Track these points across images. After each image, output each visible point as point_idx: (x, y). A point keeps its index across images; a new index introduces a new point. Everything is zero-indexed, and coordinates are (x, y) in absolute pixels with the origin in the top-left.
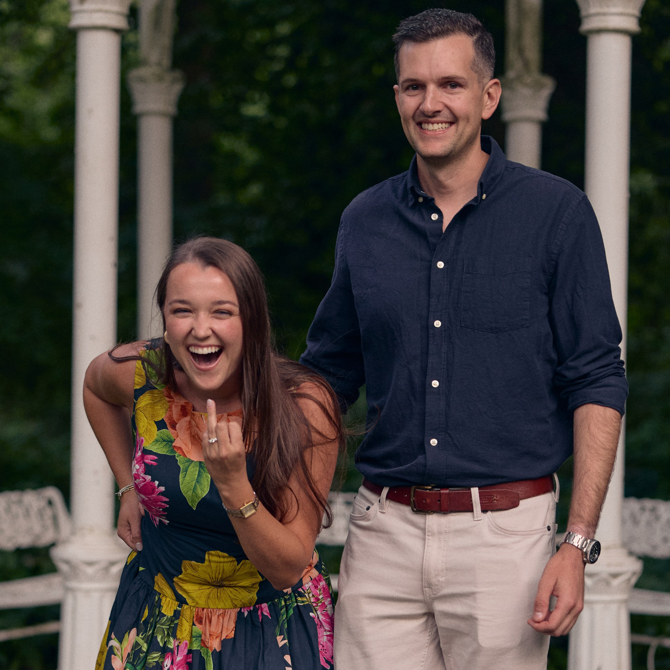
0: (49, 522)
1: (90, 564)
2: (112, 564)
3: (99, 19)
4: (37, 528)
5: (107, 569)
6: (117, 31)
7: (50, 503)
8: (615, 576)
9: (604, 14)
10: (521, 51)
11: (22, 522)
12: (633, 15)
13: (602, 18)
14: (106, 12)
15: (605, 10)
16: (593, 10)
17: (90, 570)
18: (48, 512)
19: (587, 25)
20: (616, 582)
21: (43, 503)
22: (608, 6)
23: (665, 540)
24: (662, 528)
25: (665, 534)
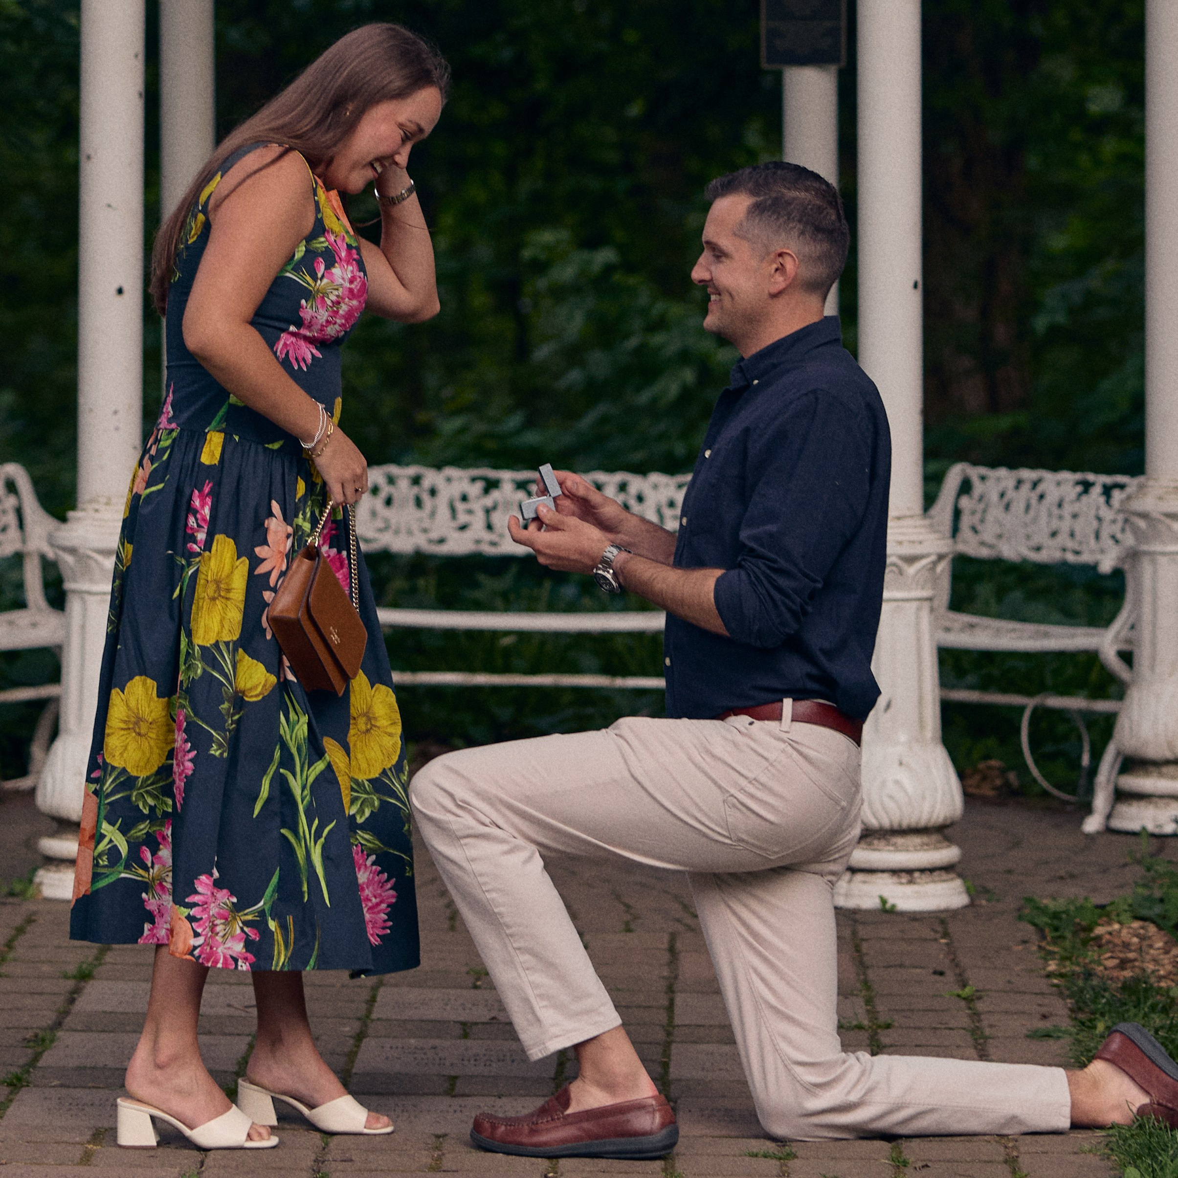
0: (11, 519)
7: (11, 487)
23: (1054, 534)
24: (1050, 515)
25: (1055, 524)
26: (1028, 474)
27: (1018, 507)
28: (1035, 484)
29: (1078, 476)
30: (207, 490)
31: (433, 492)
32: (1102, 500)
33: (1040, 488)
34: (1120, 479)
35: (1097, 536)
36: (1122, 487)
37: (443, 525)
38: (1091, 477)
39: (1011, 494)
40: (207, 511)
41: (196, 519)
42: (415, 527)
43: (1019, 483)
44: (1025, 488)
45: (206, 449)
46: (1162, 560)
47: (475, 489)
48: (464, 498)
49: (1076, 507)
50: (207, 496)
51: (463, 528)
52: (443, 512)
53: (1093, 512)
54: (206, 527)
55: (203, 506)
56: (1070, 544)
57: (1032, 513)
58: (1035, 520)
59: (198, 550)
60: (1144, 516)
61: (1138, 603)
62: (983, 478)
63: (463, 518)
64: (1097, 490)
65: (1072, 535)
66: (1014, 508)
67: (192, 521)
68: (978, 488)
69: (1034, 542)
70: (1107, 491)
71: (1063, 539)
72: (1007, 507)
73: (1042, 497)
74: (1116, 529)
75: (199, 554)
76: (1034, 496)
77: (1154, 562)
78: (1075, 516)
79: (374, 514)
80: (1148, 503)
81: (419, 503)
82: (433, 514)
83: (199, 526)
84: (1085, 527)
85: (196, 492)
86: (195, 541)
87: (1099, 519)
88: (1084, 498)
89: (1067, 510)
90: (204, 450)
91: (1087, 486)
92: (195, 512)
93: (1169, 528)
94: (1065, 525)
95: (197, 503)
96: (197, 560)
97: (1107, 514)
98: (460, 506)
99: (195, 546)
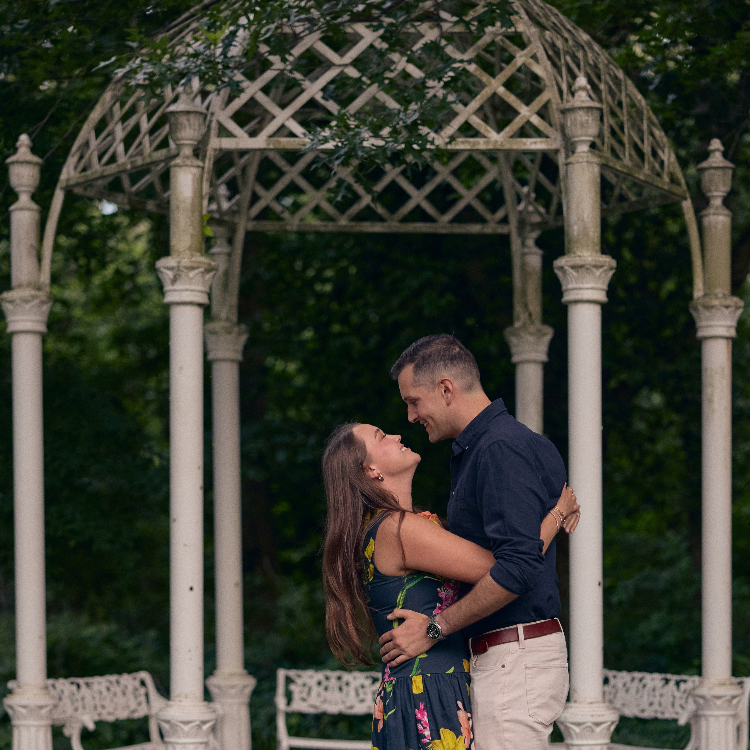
0: (143, 699)
1: (186, 723)
2: (204, 722)
3: (187, 297)
4: (133, 705)
5: (199, 727)
6: (200, 305)
7: (143, 683)
8: (598, 724)
9: (580, 289)
10: (526, 306)
11: (121, 700)
12: (602, 290)
13: (578, 291)
14: (192, 291)
15: (580, 285)
16: (571, 286)
17: (186, 728)
18: (142, 691)
19: (567, 297)
20: (598, 730)
21: (137, 683)
22: (582, 283)
23: (651, 704)
24: (649, 695)
25: (652, 699)
26: (637, 675)
27: (633, 691)
28: (641, 680)
29: (662, 676)
30: (422, 707)
31: (347, 684)
32: (675, 688)
33: (644, 681)
34: (684, 677)
35: (673, 705)
36: (685, 681)
37: (352, 700)
38: (669, 676)
39: (629, 685)
40: (426, 719)
41: (422, 725)
42: (339, 701)
43: (633, 679)
44: (636, 682)
45: (414, 686)
46: (711, 719)
47: (368, 682)
48: (363, 687)
49: (662, 691)
50: (423, 710)
51: (362, 701)
52: (352, 694)
53: (670, 694)
54: (428, 727)
55: (423, 717)
56: (659, 709)
57: (640, 694)
58: (642, 697)
59: (428, 741)
60: (703, 697)
61: (699, 739)
62: (615, 677)
63: (362, 696)
64: (672, 684)
65: (660, 704)
66: (630, 691)
67: (420, 726)
68: (612, 681)
69: (641, 708)
70: (678, 683)
71: (656, 707)
72: (627, 691)
73: (644, 686)
74: (683, 702)
75: (430, 743)
76: (641, 686)
77: (707, 720)
78: (662, 695)
79: (319, 695)
80: (704, 691)
81: (341, 689)
82: (347, 694)
83: (424, 728)
84: (667, 700)
85: (417, 710)
86: (425, 737)
87: (674, 697)
88: (666, 687)
89: (657, 693)
90: (413, 687)
91: (667, 681)
92: (420, 721)
93: (715, 704)
94: (656, 700)
95: (419, 716)
96: (430, 746)
97: (677, 694)
98: (361, 691)
99: (426, 739)
